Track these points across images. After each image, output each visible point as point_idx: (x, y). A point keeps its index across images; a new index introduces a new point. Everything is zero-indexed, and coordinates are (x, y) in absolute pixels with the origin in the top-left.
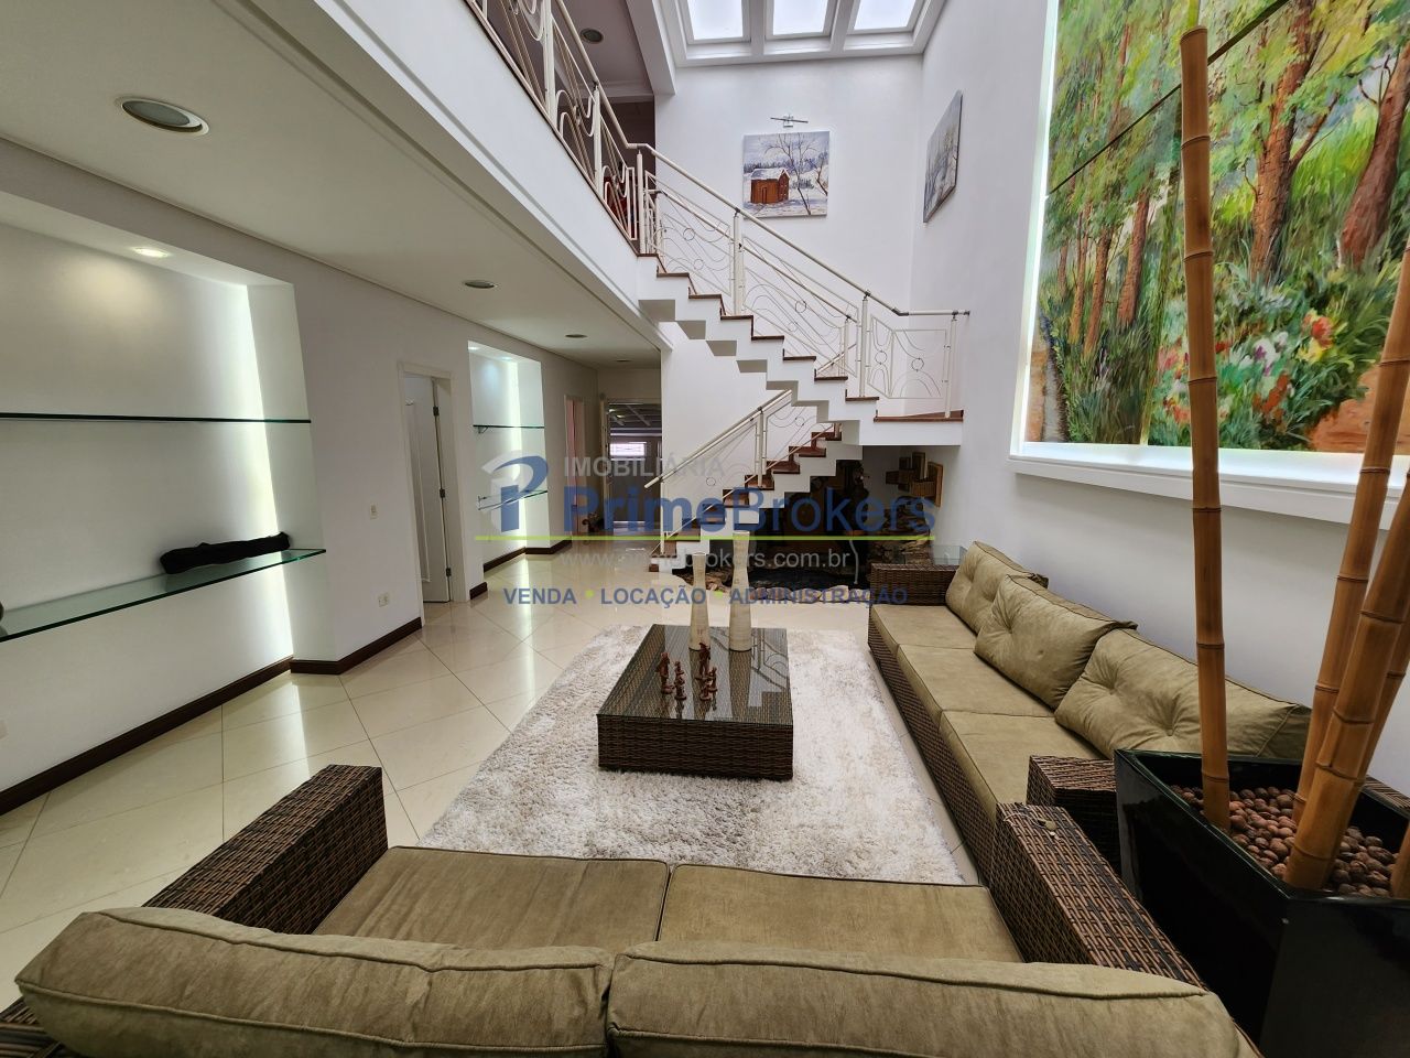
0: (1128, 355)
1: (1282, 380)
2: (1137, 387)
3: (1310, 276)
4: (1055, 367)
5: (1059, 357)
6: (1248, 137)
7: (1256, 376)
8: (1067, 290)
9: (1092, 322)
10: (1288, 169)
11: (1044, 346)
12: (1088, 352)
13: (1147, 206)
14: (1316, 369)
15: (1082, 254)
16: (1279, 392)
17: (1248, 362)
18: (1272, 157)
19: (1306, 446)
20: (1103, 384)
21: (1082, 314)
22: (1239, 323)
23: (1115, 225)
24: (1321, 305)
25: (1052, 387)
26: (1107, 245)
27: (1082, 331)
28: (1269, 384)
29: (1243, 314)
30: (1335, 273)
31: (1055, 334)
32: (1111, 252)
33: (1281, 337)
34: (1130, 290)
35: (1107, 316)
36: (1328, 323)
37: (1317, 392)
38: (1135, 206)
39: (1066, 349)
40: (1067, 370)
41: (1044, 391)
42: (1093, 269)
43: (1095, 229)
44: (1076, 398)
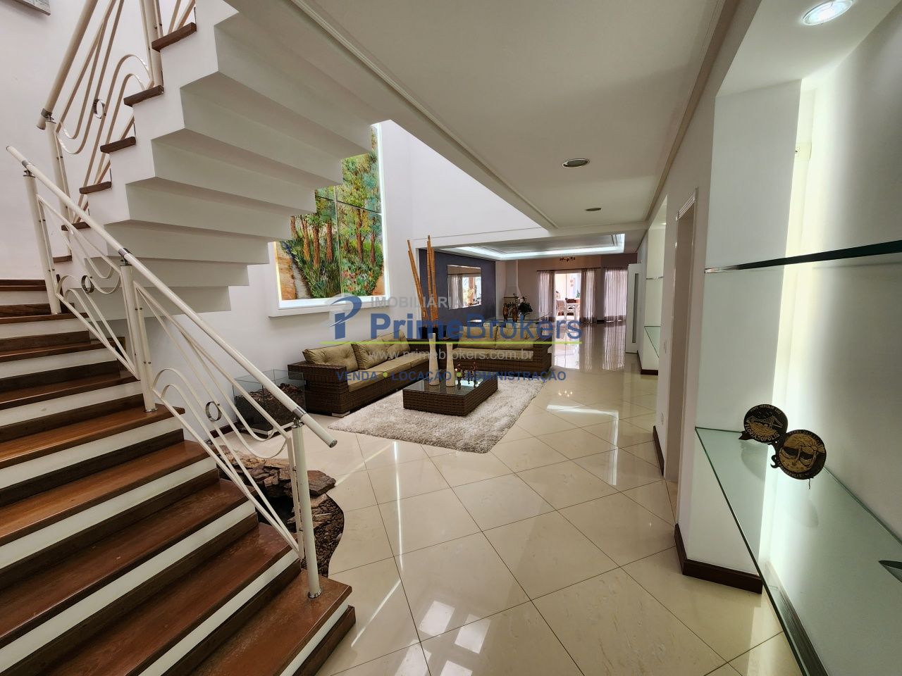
0: (333, 271)
3: (368, 264)
4: (298, 267)
5: (300, 264)
6: (353, 230)
7: (363, 281)
8: (299, 237)
9: (316, 255)
10: (362, 243)
11: (288, 257)
12: (316, 266)
13: (331, 228)
14: (371, 281)
15: (305, 227)
17: (362, 278)
18: (358, 238)
19: (372, 295)
20: (325, 278)
21: (310, 250)
22: (359, 270)
23: (319, 225)
24: (370, 270)
25: (297, 275)
26: (317, 231)
27: (311, 256)
28: (366, 283)
30: (371, 266)
31: (295, 253)
32: (320, 235)
33: (366, 275)
34: (329, 250)
35: (322, 256)
36: (371, 274)
38: (326, 224)
39: (304, 262)
40: (306, 270)
41: (293, 277)
42: (312, 236)
43: (310, 221)
44: (313, 282)
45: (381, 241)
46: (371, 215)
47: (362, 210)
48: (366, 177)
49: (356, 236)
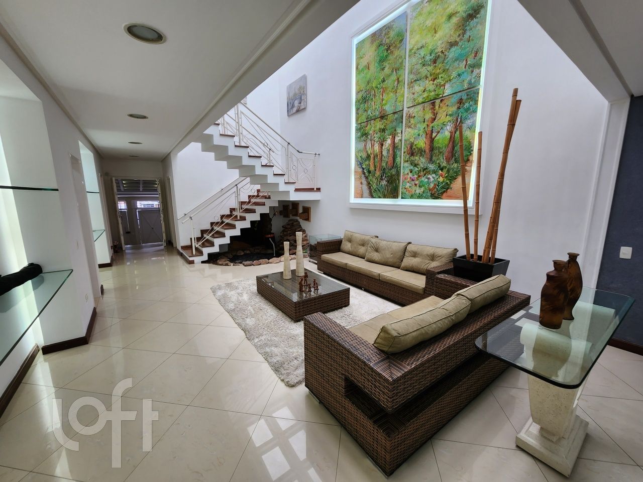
0: (392, 176)
1: (435, 185)
2: (396, 184)
3: (439, 163)
4: (365, 176)
5: (367, 174)
6: (422, 129)
7: (429, 183)
8: (368, 154)
9: (378, 165)
10: (432, 140)
11: (360, 170)
12: (378, 174)
13: (395, 138)
14: (442, 183)
15: (373, 146)
16: (434, 187)
17: (426, 180)
18: (428, 136)
19: (441, 199)
20: (384, 183)
21: (374, 162)
22: (423, 171)
23: (384, 140)
24: (442, 170)
25: (364, 182)
26: (382, 145)
27: (375, 166)
28: (432, 185)
29: (424, 170)
30: (444, 164)
31: (364, 167)
32: (384, 147)
33: (434, 175)
34: (391, 158)
35: (384, 164)
36: (444, 174)
37: (443, 188)
38: (391, 137)
39: (369, 172)
40: (370, 178)
41: (361, 183)
43: (377, 139)
44: (375, 186)
48: (452, 52)
49: (424, 135)
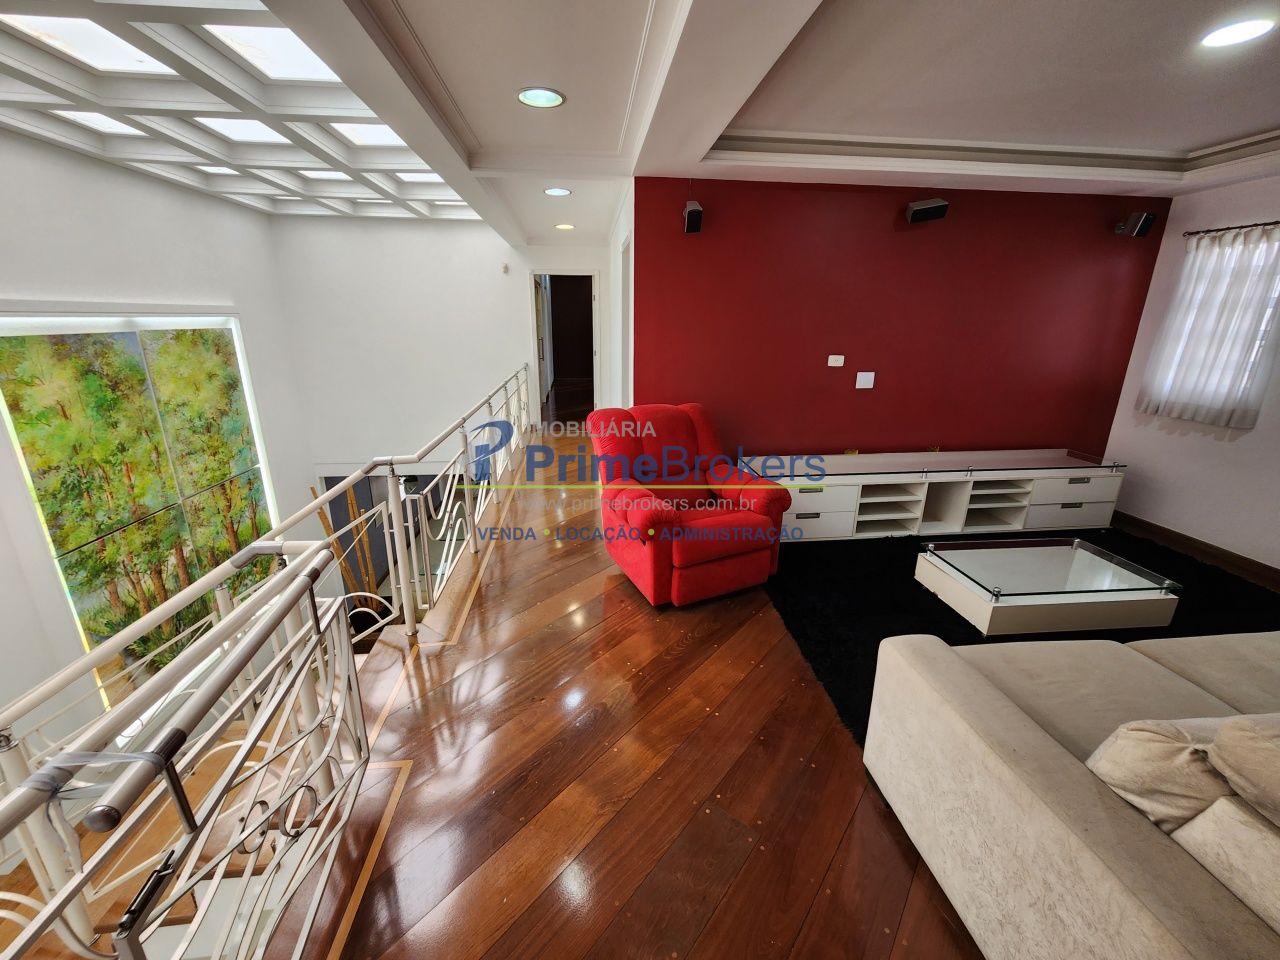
8: (128, 607)
10: (235, 534)
13: (182, 550)
15: (136, 584)
23: (162, 561)
26: (160, 573)
32: (164, 576)
38: (173, 551)
42: (152, 588)
43: (144, 567)
45: (265, 509)
46: (243, 480)
47: (227, 484)
48: (226, 423)
49: (225, 531)
